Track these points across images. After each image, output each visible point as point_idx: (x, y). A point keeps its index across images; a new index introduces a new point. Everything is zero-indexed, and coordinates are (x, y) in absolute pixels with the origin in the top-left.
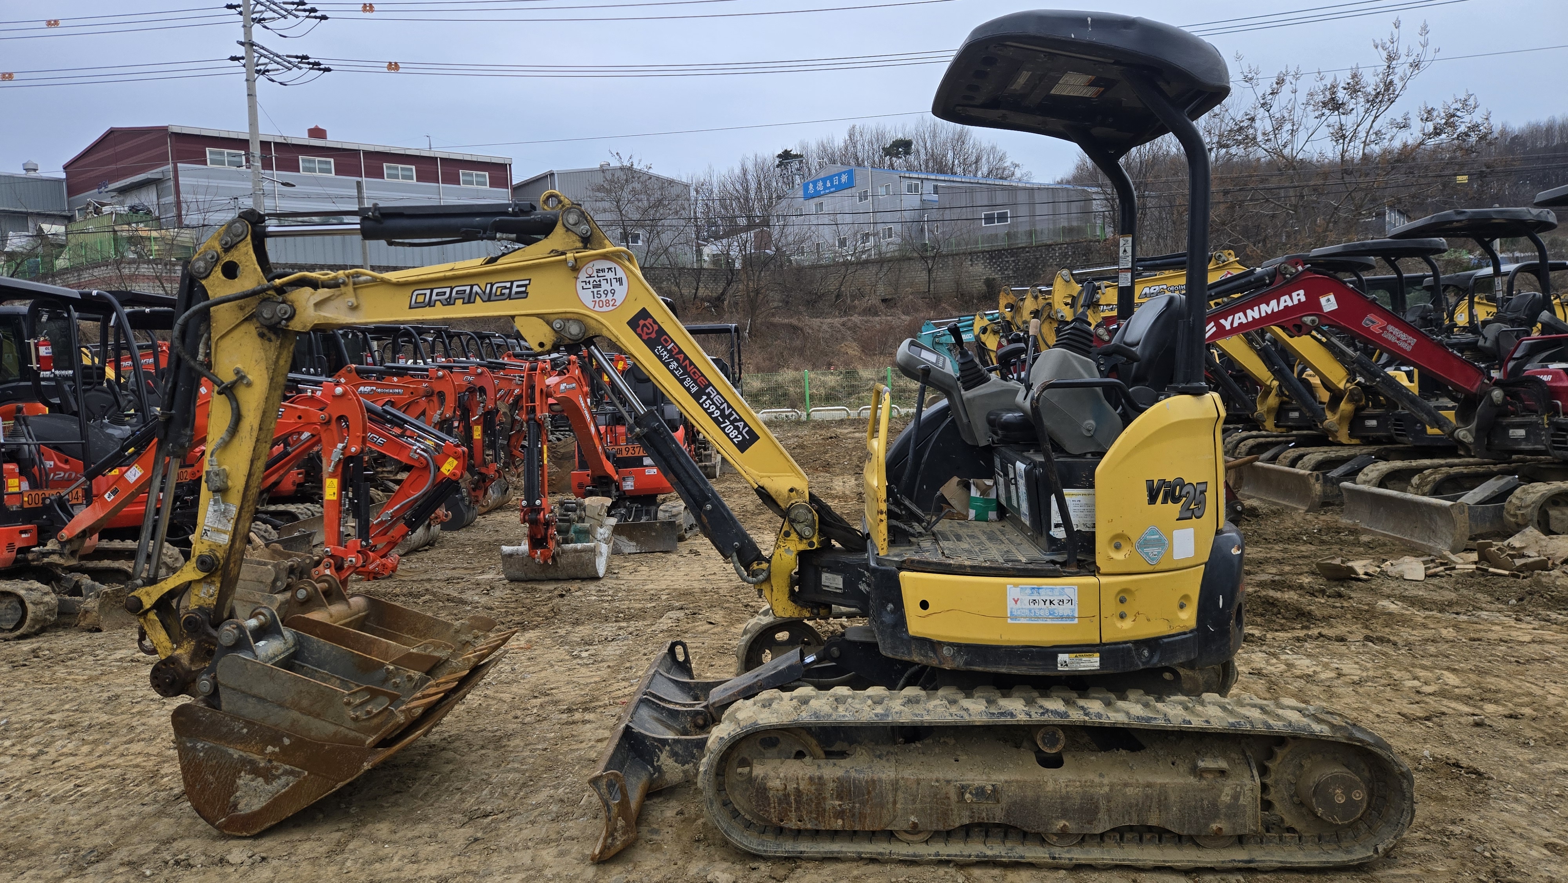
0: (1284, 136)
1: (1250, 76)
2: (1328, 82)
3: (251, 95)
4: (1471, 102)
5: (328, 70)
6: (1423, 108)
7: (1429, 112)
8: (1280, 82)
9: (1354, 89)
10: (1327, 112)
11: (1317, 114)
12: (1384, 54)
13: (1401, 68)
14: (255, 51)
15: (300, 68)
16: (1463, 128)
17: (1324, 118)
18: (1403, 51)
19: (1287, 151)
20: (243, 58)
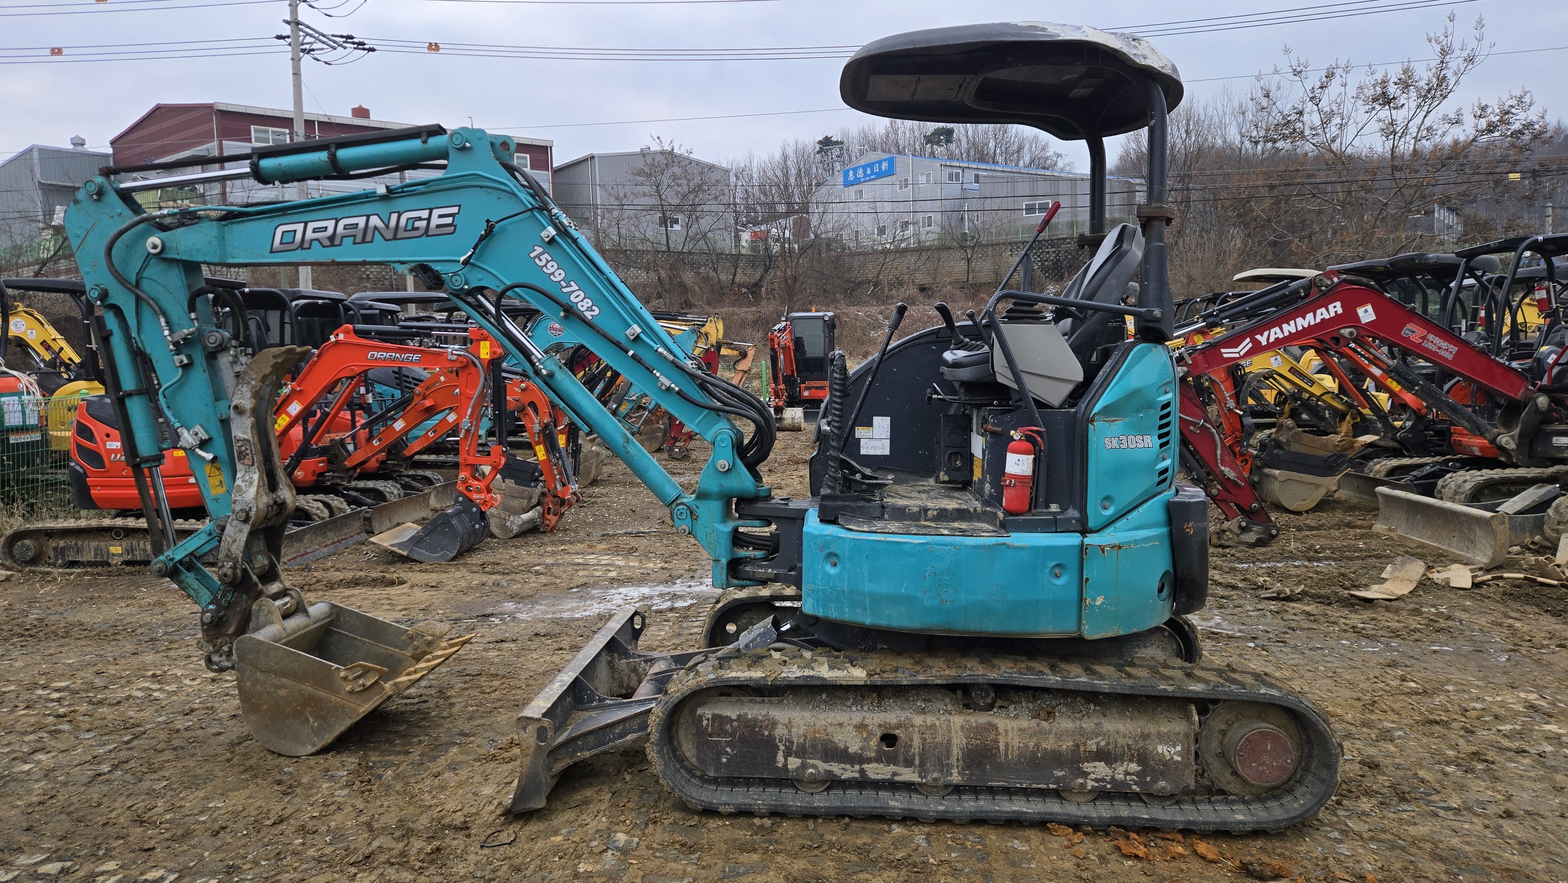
0: (1333, 130)
1: (1298, 69)
2: (1379, 77)
3: (297, 74)
4: (1527, 99)
5: (373, 50)
6: (1476, 104)
7: (1483, 109)
8: (1330, 76)
9: (1405, 84)
10: (1378, 107)
11: (1367, 108)
12: (1438, 48)
13: (1455, 62)
14: (301, 30)
15: (345, 48)
16: (1517, 126)
17: (1374, 112)
18: (1457, 45)
19: (1335, 146)
20: (288, 37)
